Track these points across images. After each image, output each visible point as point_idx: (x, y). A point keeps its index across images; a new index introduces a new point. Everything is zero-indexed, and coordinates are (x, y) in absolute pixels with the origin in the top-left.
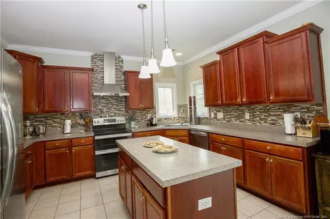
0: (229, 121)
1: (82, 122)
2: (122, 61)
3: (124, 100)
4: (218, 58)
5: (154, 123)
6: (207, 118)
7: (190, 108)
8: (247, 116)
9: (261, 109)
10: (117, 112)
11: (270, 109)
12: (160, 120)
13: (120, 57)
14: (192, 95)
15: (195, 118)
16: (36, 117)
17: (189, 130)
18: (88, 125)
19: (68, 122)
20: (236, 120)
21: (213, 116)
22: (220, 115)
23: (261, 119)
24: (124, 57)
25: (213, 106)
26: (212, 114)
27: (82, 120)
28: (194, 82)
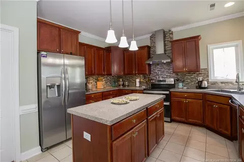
2: (172, 33)
5: (203, 86)
10: (169, 75)
19: (138, 80)
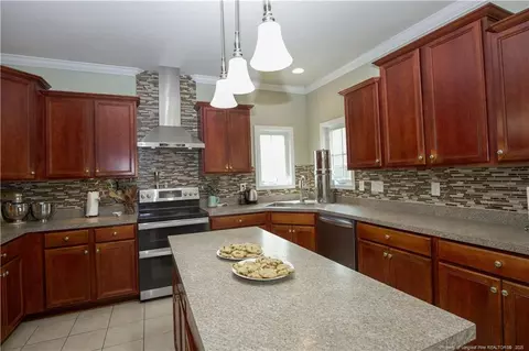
0: (396, 198)
1: (119, 196)
2: (194, 85)
3: (196, 156)
4: (376, 73)
5: (252, 199)
6: (351, 191)
7: (319, 172)
8: (436, 189)
9: (467, 176)
10: (185, 178)
11: (489, 175)
12: (263, 193)
13: (189, 78)
14: (323, 147)
15: (328, 189)
16: (36, 187)
17: (317, 215)
18: (130, 201)
19: (94, 196)
20: (410, 198)
21: (362, 188)
22: (378, 187)
23: (468, 196)
24: (197, 78)
25: (363, 169)
26: (362, 184)
27: (120, 192)
28: (326, 124)
